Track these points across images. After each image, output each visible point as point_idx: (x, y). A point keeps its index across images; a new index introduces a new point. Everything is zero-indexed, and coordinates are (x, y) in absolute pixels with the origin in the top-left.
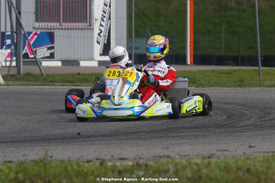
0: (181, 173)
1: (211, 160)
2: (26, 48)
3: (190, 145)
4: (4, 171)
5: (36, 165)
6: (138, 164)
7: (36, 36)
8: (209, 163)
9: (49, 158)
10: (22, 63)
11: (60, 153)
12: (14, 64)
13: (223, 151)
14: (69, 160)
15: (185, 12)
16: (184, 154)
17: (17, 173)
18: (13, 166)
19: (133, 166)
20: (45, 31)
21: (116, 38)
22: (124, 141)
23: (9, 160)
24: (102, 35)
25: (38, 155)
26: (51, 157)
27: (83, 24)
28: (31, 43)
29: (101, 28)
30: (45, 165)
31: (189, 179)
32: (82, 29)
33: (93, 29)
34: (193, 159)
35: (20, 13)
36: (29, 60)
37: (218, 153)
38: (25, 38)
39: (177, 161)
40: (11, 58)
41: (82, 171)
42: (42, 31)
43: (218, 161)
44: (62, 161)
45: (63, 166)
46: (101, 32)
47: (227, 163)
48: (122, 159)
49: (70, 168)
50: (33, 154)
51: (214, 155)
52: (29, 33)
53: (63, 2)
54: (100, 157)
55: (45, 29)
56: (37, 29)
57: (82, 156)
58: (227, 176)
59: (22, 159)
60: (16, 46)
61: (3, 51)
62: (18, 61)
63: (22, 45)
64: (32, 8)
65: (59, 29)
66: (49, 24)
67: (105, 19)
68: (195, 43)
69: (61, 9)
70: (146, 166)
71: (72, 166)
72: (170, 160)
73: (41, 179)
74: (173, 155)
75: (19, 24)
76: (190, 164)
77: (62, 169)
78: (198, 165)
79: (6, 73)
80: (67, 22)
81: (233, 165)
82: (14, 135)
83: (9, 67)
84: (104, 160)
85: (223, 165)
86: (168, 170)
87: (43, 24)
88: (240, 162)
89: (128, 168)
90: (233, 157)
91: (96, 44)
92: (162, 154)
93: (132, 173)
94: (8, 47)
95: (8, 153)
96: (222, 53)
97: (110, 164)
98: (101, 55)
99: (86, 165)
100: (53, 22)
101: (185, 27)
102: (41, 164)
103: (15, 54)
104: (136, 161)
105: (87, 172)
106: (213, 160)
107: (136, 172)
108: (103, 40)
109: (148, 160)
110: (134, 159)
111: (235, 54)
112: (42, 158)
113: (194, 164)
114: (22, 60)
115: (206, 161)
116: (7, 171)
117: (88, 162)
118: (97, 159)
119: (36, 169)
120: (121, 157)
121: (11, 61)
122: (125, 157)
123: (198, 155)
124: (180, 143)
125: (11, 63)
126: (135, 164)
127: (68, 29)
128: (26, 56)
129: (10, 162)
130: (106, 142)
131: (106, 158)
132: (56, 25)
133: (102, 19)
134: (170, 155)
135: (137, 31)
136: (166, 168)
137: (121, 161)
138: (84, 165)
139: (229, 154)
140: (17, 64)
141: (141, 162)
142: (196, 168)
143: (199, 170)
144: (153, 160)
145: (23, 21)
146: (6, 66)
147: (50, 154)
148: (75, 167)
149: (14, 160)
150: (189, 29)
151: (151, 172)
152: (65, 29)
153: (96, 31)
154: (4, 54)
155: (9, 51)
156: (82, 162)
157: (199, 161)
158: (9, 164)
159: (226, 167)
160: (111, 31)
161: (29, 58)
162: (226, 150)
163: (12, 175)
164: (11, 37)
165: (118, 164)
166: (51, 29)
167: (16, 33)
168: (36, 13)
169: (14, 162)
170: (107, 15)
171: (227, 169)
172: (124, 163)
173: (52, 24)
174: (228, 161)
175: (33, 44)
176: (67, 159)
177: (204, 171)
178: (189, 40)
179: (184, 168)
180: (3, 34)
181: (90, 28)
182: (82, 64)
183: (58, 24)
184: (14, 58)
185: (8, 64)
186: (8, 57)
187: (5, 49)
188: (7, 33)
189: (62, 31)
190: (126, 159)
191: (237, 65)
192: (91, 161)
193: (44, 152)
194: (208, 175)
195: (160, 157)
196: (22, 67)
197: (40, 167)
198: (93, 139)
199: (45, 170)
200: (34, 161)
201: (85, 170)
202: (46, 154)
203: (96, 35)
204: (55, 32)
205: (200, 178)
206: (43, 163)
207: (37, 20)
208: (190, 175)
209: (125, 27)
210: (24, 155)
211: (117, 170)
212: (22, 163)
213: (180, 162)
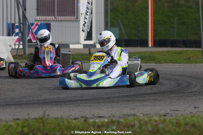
0: (144, 127)
1: (166, 117)
2: (30, 35)
3: (151, 106)
4: (13, 126)
5: (37, 122)
6: (112, 121)
7: (37, 27)
8: (165, 120)
9: (47, 116)
10: (27, 46)
11: (55, 113)
12: (21, 47)
13: (175, 110)
14: (61, 118)
15: (147, 8)
16: (146, 113)
17: (23, 127)
18: (20, 122)
19: (108, 122)
20: (44, 22)
21: (97, 28)
22: (102, 104)
23: (17, 118)
24: (86, 25)
25: (38, 114)
26: (48, 116)
27: (72, 17)
28: (34, 31)
29: (86, 20)
30: (43, 122)
31: (150, 131)
32: (71, 21)
33: (79, 21)
34: (153, 116)
35: (25, 9)
36: (32, 44)
37: (171, 112)
38: (29, 28)
39: (141, 118)
40: (19, 43)
41: (71, 126)
42: (42, 22)
43: (172, 118)
44: (56, 119)
45: (57, 122)
46: (86, 23)
47: (178, 120)
48: (101, 117)
49: (62, 124)
50: (35, 113)
51: (168, 114)
52: (32, 24)
53: (57, 1)
54: (84, 116)
55: (44, 21)
56: (39, 21)
57: (71, 115)
58: (177, 129)
59: (27, 117)
60: (22, 34)
61: (13, 37)
62: (24, 45)
63: (27, 33)
64: (35, 6)
65: (54, 21)
66: (47, 17)
67: (88, 14)
68: (155, 31)
69: (56, 6)
70: (118, 122)
71: (63, 122)
72: (136, 117)
73: (41, 132)
74: (138, 114)
75: (25, 18)
76: (150, 120)
77: (56, 125)
78: (156, 121)
79: (15, 54)
80: (60, 16)
81: (182, 121)
82: (22, 99)
83: (18, 49)
84: (87, 118)
85: (175, 121)
86: (135, 125)
87: (43, 17)
88: (187, 119)
89: (105, 123)
90: (182, 115)
91: (81, 32)
92: (129, 114)
93: (108, 127)
94: (17, 34)
95: (16, 112)
96: (175, 38)
97: (91, 121)
98: (85, 40)
99: (74, 121)
100: (50, 16)
101: (147, 19)
102: (41, 121)
103: (22, 39)
104: (111, 118)
105: (75, 127)
106: (167, 118)
107: (110, 126)
108: (87, 29)
109: (120, 117)
110: (109, 117)
111: (185, 39)
112: (41, 116)
113: (154, 120)
114: (27, 44)
115: (162, 118)
116: (15, 126)
117: (75, 119)
118: (82, 117)
119: (37, 124)
120: (100, 115)
121: (19, 45)
122: (102, 115)
123: (156, 114)
124: (143, 105)
125: (19, 46)
126: (110, 120)
127: (61, 21)
128: (30, 41)
129: (18, 119)
130: (88, 105)
131: (88, 116)
132: (52, 18)
133: (86, 14)
134: (136, 113)
135: (111, 22)
136: (133, 123)
137: (99, 118)
138: (72, 122)
139: (180, 113)
140: (23, 47)
141: (114, 119)
142: (155, 123)
143: (157, 125)
144: (124, 118)
145: (27, 16)
146: (15, 49)
147: (47, 113)
148: (66, 123)
149: (21, 118)
150: (150, 21)
151: (121, 126)
152: (59, 21)
153: (82, 23)
154: (14, 40)
155: (17, 37)
156: (71, 119)
157: (157, 119)
158: (17, 121)
159: (177, 123)
160: (93, 22)
161: (32, 42)
162: (177, 110)
163: (19, 129)
164: (18, 27)
165: (97, 121)
166: (48, 21)
167: (22, 24)
168: (37, 9)
169: (20, 120)
170: (89, 11)
171: (178, 124)
172: (102, 120)
173: (49, 17)
174: (178, 118)
175: (35, 32)
176: (60, 117)
177: (161, 126)
178: (150, 29)
179: (146, 123)
180: (13, 25)
181: (77, 20)
182: (72, 46)
183: (53, 17)
184: (21, 43)
185: (17, 47)
186: (16, 41)
187: (15, 36)
188: (16, 24)
189: (56, 23)
190: (103, 117)
191: (186, 47)
192: (77, 119)
193: (43, 112)
194: (163, 129)
195: (129, 115)
196: (27, 49)
197: (40, 123)
198: (79, 102)
199: (44, 125)
200: (35, 119)
201: (73, 125)
202: (44, 114)
203: (81, 25)
204: (52, 23)
205: (158, 130)
206: (42, 120)
207: (38, 15)
208: (150, 129)
209: (103, 20)
210: (28, 114)
211: (97, 125)
212: (27, 120)
213: (143, 119)
